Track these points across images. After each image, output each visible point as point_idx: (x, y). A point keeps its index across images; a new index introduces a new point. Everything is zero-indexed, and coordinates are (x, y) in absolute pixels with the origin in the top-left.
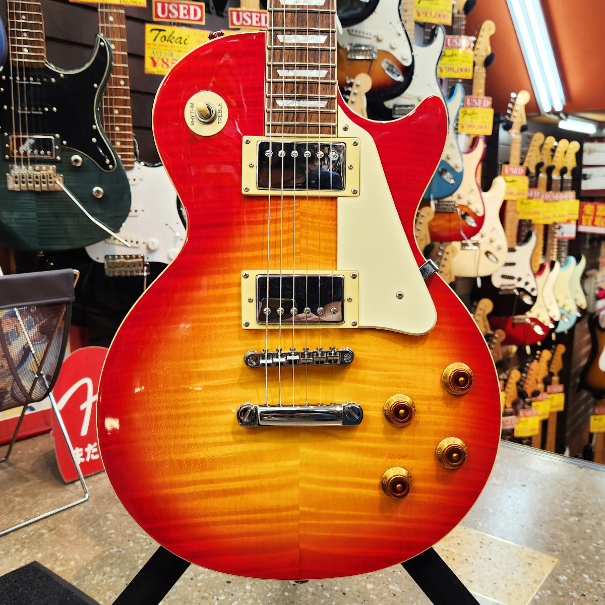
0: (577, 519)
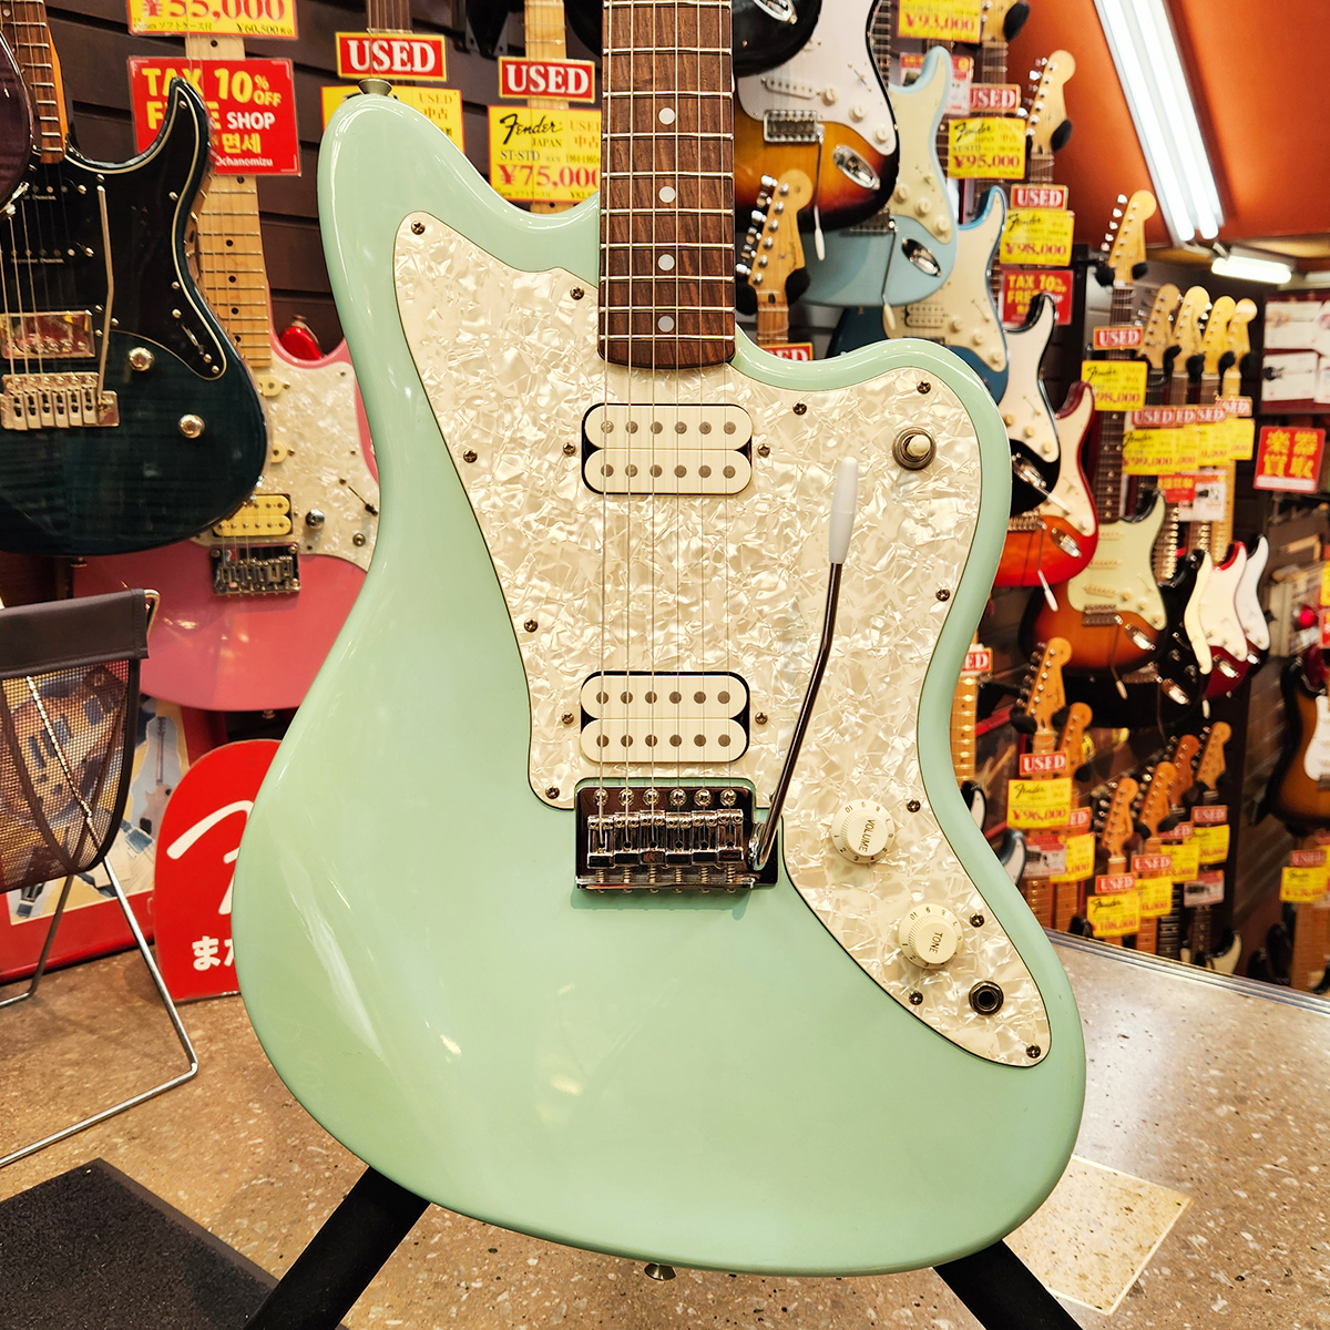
0: (1233, 1109)
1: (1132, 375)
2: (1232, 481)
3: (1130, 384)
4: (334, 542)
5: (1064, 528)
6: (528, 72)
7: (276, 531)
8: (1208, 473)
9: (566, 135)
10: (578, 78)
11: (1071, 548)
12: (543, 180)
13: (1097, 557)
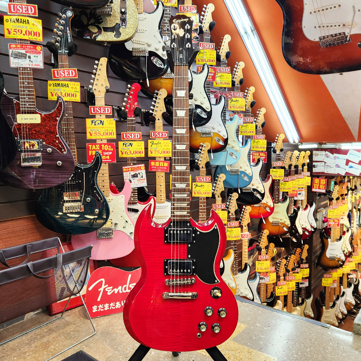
1: (281, 172)
2: (306, 190)
3: (281, 174)
4: (119, 228)
5: (266, 206)
6: (156, 133)
7: (109, 226)
8: (301, 189)
9: (163, 145)
10: (165, 134)
11: (268, 210)
12: (158, 153)
13: (274, 211)
